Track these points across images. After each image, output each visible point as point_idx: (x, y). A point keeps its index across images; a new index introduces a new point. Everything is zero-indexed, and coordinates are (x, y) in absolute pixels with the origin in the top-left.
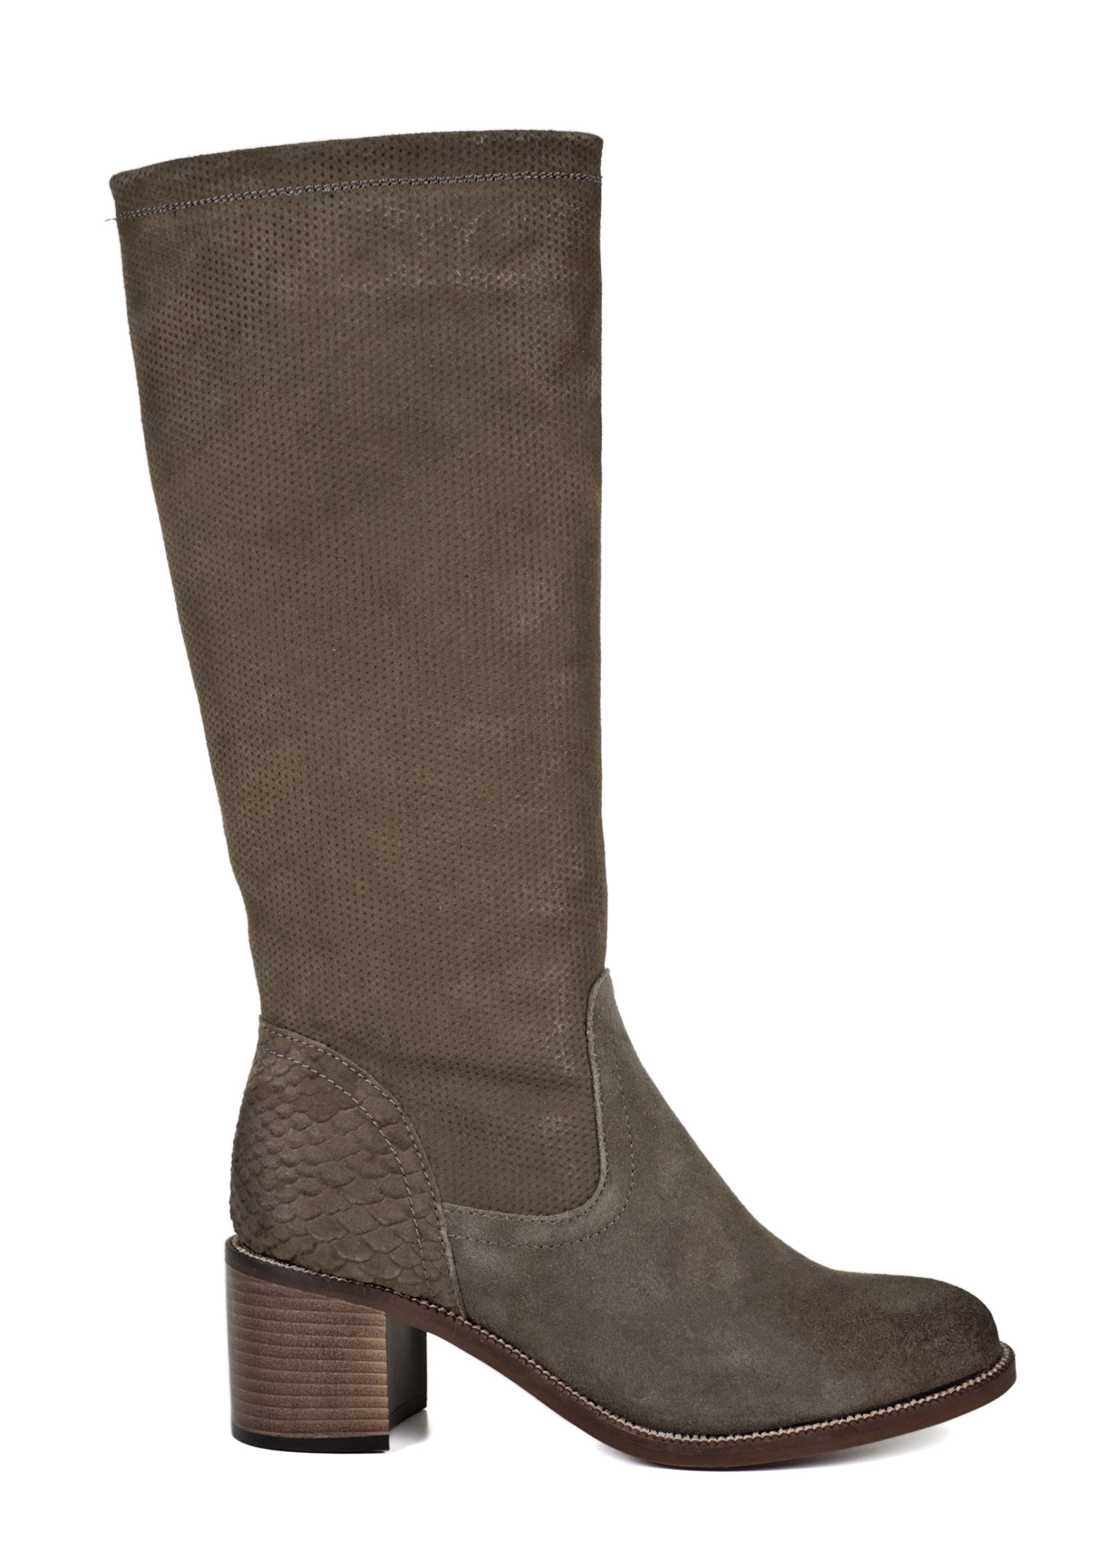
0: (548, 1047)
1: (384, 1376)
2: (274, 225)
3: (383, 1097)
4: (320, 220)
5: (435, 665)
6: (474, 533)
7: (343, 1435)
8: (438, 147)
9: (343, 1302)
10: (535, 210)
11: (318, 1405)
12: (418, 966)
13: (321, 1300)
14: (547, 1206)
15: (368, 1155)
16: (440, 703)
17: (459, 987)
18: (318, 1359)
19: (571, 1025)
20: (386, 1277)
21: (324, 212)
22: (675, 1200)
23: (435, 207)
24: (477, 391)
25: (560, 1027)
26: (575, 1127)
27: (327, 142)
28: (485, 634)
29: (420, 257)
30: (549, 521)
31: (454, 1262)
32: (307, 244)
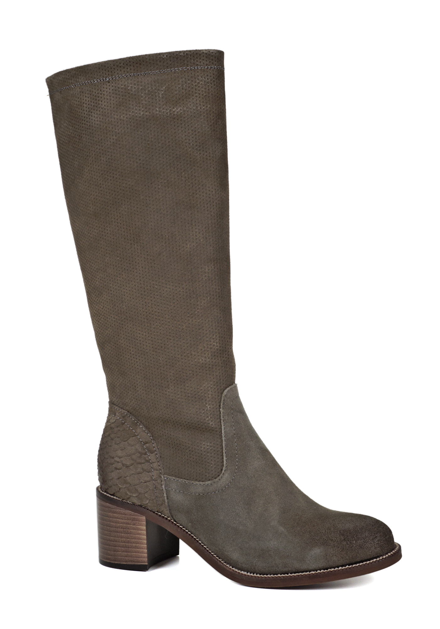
0: (203, 415)
1: (145, 541)
2: (91, 95)
3: (146, 433)
4: (105, 92)
5: (155, 264)
6: (167, 212)
7: (131, 563)
8: (148, 60)
9: (130, 512)
10: (189, 82)
11: (122, 551)
12: (154, 382)
13: (123, 511)
14: (203, 478)
15: (139, 455)
16: (157, 279)
17: (169, 390)
18: (122, 533)
19: (213, 406)
20: (144, 503)
21: (107, 88)
22: (254, 478)
23: (148, 84)
24: (167, 155)
25: (208, 407)
26: (214, 447)
27: (106, 61)
28: (173, 251)
29: (142, 104)
30: (199, 205)
31: (167, 498)
32: (102, 101)
